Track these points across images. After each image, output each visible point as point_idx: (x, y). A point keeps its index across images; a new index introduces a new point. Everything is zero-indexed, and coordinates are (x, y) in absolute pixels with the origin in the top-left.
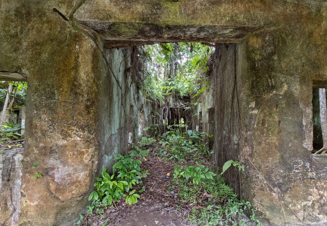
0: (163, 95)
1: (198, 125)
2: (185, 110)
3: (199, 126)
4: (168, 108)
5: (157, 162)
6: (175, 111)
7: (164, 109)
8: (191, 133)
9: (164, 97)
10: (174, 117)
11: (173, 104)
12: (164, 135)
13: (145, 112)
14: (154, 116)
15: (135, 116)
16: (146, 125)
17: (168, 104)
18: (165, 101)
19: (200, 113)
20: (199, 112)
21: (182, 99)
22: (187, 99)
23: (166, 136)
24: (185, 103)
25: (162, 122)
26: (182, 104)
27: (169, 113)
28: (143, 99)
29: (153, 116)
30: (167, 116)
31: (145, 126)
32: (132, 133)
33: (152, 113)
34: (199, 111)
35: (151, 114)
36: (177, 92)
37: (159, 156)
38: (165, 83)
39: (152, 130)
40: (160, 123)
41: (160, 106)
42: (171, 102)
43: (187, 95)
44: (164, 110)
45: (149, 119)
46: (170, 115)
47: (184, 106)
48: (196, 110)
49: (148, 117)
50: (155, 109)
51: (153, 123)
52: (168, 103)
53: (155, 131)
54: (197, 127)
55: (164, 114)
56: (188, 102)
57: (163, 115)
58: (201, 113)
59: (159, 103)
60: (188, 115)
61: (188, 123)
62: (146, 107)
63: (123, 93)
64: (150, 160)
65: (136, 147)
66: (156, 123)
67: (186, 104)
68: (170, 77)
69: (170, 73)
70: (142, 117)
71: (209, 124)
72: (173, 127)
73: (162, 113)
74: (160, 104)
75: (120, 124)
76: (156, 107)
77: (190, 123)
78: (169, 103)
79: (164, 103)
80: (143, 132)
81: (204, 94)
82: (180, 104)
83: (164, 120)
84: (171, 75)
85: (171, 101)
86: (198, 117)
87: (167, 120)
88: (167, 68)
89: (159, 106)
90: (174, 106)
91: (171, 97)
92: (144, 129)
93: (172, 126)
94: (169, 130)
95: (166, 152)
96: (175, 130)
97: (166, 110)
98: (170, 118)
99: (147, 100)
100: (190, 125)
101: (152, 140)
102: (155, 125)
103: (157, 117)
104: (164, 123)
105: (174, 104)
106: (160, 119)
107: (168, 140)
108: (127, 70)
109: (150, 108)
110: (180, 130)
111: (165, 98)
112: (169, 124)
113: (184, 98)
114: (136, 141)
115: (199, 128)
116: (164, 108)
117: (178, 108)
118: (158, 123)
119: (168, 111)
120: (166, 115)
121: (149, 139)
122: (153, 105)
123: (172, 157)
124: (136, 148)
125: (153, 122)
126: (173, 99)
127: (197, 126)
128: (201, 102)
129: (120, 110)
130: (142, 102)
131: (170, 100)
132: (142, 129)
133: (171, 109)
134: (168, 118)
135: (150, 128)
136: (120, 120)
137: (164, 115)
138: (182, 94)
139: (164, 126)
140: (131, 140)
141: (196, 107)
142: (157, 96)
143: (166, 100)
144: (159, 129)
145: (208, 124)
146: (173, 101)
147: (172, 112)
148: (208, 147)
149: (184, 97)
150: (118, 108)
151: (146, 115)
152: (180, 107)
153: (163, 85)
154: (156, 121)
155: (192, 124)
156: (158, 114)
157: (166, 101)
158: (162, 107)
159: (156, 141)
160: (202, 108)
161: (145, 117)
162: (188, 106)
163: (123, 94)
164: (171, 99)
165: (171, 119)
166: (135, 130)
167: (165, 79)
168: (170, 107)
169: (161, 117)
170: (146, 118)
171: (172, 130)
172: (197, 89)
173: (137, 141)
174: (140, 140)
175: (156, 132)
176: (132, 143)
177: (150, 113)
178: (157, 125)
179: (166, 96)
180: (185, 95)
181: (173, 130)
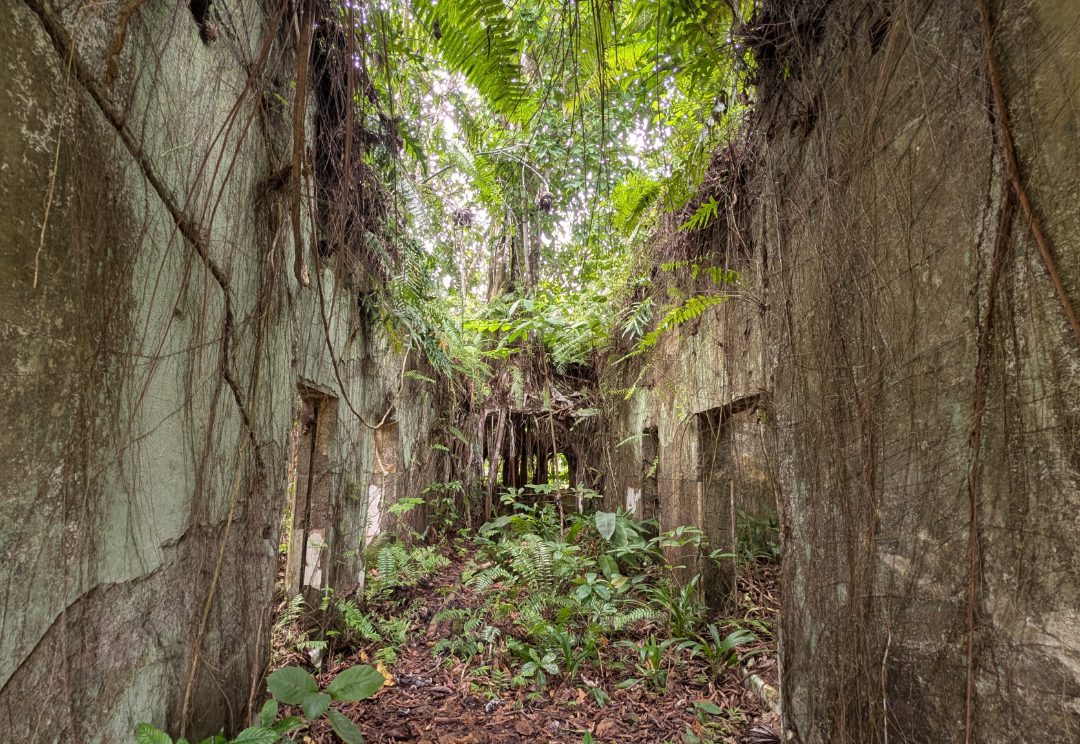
0: (484, 360)
1: (635, 486)
2: (572, 419)
3: (643, 492)
4: (504, 415)
5: (446, 694)
6: (531, 425)
7: (489, 418)
8: (609, 524)
9: (485, 368)
10: (529, 449)
11: (526, 395)
12: (487, 531)
13: (402, 428)
14: (446, 445)
15: (346, 448)
16: (403, 488)
17: (504, 397)
18: (491, 384)
19: (646, 431)
20: (639, 428)
21: (561, 377)
22: (580, 375)
23: (495, 538)
24: (576, 394)
25: (479, 472)
26: (562, 398)
27: (507, 435)
28: (392, 370)
29: (438, 447)
30: (499, 445)
31: (399, 490)
32: (326, 535)
33: (435, 432)
34: (639, 422)
35: (429, 440)
36: (542, 348)
37: (458, 654)
38: (491, 311)
39: (432, 510)
40: (471, 476)
41: (472, 406)
42: (516, 388)
43: (582, 362)
44: (488, 421)
45: (419, 457)
46: (513, 443)
47: (571, 403)
48: (626, 419)
49: (418, 449)
50: (447, 416)
51: (439, 479)
52: (505, 393)
53: (446, 512)
54: (633, 498)
55: (485, 438)
56: (585, 390)
57: (482, 443)
58: (652, 434)
59: (465, 391)
60: (586, 440)
61: (588, 476)
62: (409, 407)
63: (243, 308)
64: (411, 683)
65: (342, 607)
66: (453, 475)
67: (577, 397)
68: (511, 289)
69: (513, 274)
70: (388, 453)
71: (704, 487)
72: (526, 499)
73: (481, 434)
74: (470, 397)
75: (197, 503)
76: (455, 407)
77: (594, 476)
78: (509, 391)
79: (487, 392)
80: (389, 523)
81: (671, 348)
82: (553, 397)
83: (487, 462)
84: (516, 283)
85: (516, 383)
86: (639, 454)
87: (501, 463)
88: (502, 254)
89: (466, 406)
90: (528, 405)
91: (515, 368)
92: (396, 508)
93: (521, 490)
94: (510, 510)
95: (497, 631)
96: (533, 510)
97: (496, 421)
98: (512, 454)
99: (410, 374)
100: (595, 483)
101: (428, 558)
102: (447, 487)
103: (459, 449)
104: (486, 473)
105: (528, 397)
106: (470, 462)
107: (505, 562)
108: (273, 186)
109: (429, 413)
110: (557, 510)
111: (493, 373)
112: (507, 482)
113: (568, 373)
114: (351, 569)
115: (644, 500)
116: (487, 412)
117: (545, 413)
118: (463, 477)
119: (502, 425)
120: (495, 440)
121: (419, 554)
122: (441, 400)
123: (528, 669)
124: (345, 612)
125: (440, 470)
126: (524, 376)
127: (631, 491)
128: (650, 387)
129: (201, 415)
130: (388, 383)
131: (511, 380)
132: (387, 507)
133: (517, 417)
134: (505, 453)
135: (420, 501)
136: (200, 481)
137: (485, 443)
138: (560, 356)
139: (484, 488)
140: (319, 572)
141: (625, 409)
142: (459, 363)
143: (496, 380)
144: (466, 502)
145: (699, 484)
146: (526, 383)
147: (519, 431)
148: (703, 600)
149: (573, 369)
150: (189, 400)
151: (407, 442)
152: (555, 408)
153: (484, 317)
154: (453, 467)
155: (603, 478)
156: (460, 436)
157: (495, 382)
158: (479, 409)
159: (447, 562)
160: (658, 412)
161: (401, 454)
162: (585, 406)
163: (239, 318)
164: (517, 376)
165: (516, 458)
166: (347, 517)
167: (493, 297)
168: (511, 407)
169: (475, 449)
170: (407, 456)
171: (523, 511)
172: (639, 323)
173: (356, 570)
174: (371, 562)
175: (453, 515)
176: (323, 585)
177: (426, 436)
178: (457, 485)
179: (495, 364)
180: (573, 360)
181: (527, 508)
